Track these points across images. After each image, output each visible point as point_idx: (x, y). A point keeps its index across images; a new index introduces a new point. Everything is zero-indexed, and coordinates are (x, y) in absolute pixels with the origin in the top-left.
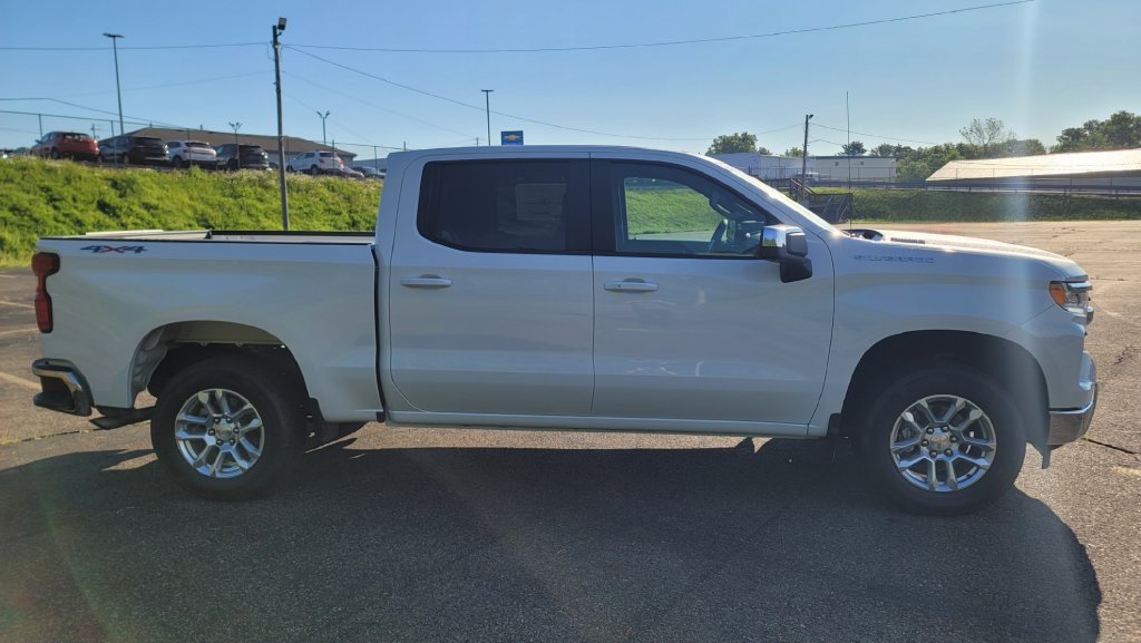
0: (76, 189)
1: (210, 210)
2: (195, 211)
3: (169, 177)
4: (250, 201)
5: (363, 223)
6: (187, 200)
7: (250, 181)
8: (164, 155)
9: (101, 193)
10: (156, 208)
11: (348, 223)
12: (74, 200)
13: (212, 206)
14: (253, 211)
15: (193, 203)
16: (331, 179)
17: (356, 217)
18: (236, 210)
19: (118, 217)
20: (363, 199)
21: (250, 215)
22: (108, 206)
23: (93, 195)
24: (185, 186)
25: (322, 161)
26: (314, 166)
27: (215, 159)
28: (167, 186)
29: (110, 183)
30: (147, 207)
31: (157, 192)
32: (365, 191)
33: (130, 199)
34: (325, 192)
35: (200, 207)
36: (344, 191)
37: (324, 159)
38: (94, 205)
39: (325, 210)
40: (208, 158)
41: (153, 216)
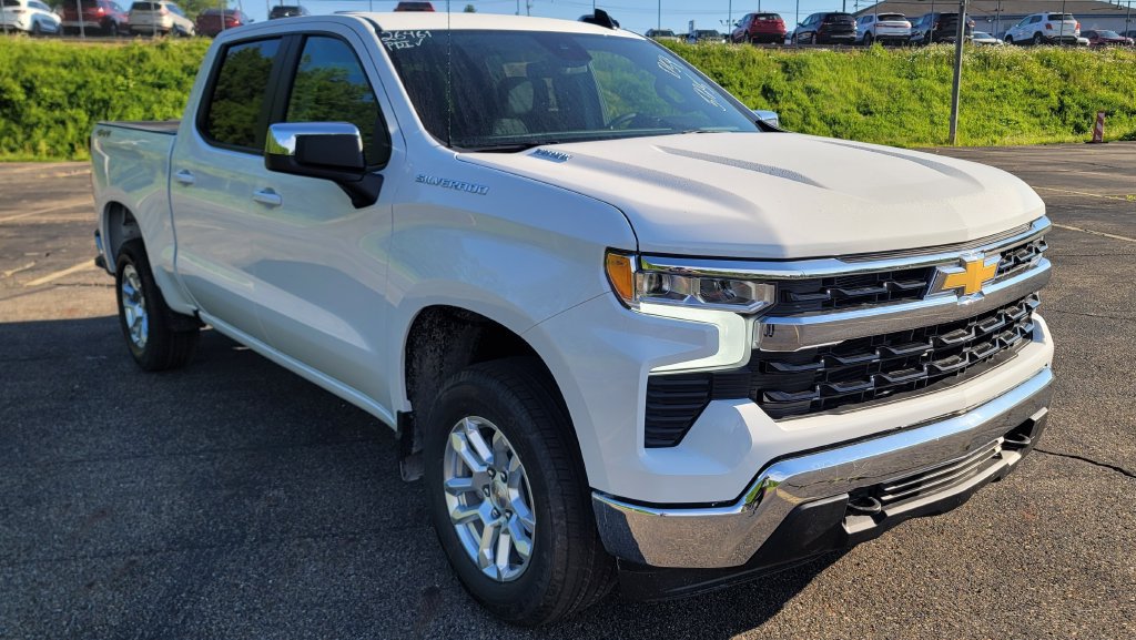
0: (746, 75)
1: (875, 94)
2: (860, 95)
3: (844, 56)
4: (926, 82)
5: (1076, 107)
6: (854, 82)
7: (937, 57)
8: (852, 31)
9: (769, 77)
10: (817, 92)
11: (1052, 109)
12: (741, 85)
13: (879, 88)
14: (927, 95)
15: (860, 85)
16: (1050, 49)
17: (1067, 100)
18: (906, 92)
19: (777, 102)
20: (1088, 76)
21: (921, 99)
22: (771, 91)
23: (760, 79)
24: (857, 67)
25: (1049, 26)
26: (1038, 34)
27: (909, 33)
28: (838, 67)
29: (780, 66)
30: (810, 91)
31: (827, 74)
32: (1095, 65)
33: (795, 83)
34: (1036, 68)
35: (867, 89)
36: (1065, 66)
37: (1053, 23)
38: (759, 91)
39: (1026, 91)
40: (900, 32)
41: (812, 100)
